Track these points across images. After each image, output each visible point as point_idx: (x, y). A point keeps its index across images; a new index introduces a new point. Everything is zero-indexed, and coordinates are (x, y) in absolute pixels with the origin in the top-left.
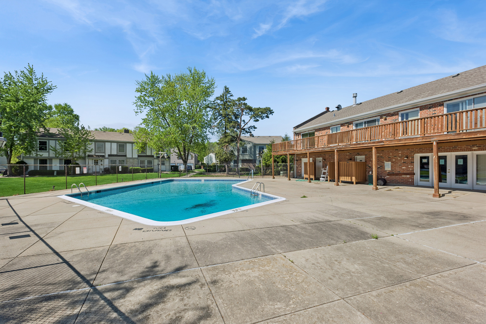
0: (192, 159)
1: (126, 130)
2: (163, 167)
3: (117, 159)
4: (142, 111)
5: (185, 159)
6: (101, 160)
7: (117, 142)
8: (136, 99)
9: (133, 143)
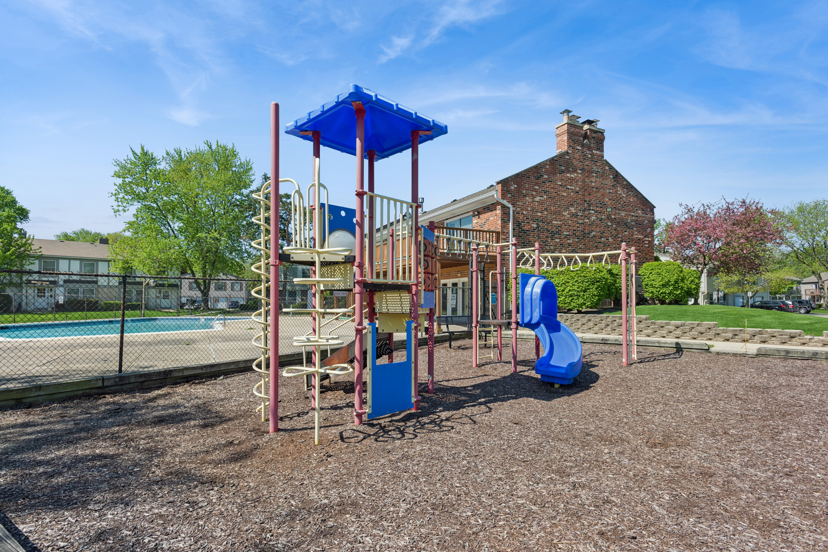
0: (241, 289)
1: (104, 239)
2: (165, 302)
3: (82, 288)
4: (126, 209)
5: (205, 288)
6: (50, 289)
7: (81, 260)
8: (116, 187)
9: (111, 261)
